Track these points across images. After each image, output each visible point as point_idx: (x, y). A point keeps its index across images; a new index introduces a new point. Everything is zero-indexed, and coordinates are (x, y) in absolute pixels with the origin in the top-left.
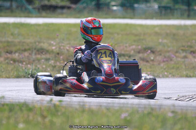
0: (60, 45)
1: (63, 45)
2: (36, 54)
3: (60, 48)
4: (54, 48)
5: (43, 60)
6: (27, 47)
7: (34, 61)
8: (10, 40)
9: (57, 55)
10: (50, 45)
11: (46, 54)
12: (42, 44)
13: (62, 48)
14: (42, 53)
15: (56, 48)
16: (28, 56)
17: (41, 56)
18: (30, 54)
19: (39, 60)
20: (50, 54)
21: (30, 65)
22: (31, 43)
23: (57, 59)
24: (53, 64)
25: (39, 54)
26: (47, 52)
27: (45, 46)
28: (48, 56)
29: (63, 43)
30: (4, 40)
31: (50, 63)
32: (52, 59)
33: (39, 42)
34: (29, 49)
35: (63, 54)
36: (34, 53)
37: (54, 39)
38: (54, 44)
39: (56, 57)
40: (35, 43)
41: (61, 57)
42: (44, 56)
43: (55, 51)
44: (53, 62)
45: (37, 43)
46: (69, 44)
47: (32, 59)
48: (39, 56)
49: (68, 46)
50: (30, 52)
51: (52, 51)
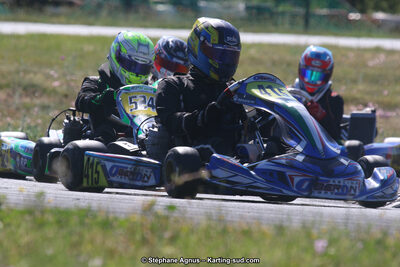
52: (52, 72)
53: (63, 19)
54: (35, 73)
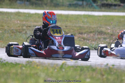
0: (113, 29)
1: (115, 29)
2: (98, 35)
3: (113, 31)
4: (109, 31)
5: (102, 39)
6: (92, 30)
7: (96, 39)
8: (81, 25)
9: (111, 36)
10: (107, 29)
11: (104, 35)
12: (102, 29)
13: (114, 31)
14: (101, 34)
15: (111, 31)
16: (93, 36)
17: (101, 36)
18: (94, 35)
19: (99, 39)
20: (106, 35)
21: (94, 42)
22: (95, 28)
23: (111, 38)
24: (108, 41)
25: (100, 35)
26: (105, 33)
27: (103, 29)
28: (105, 36)
29: (115, 28)
30: (77, 25)
31: (107, 41)
32: (108, 39)
33: (100, 27)
34: (94, 32)
35: (115, 35)
36: (96, 34)
37: (109, 25)
38: (110, 28)
39: (110, 37)
40: (97, 28)
41: (114, 37)
42: (103, 36)
43: (110, 33)
44: (108, 40)
45: (99, 28)
46: (119, 29)
47: (95, 38)
48: (99, 36)
49: (119, 30)
50: (94, 33)
51: (108, 33)
52: (108, 27)
53: (116, 11)
54: (103, 28)
